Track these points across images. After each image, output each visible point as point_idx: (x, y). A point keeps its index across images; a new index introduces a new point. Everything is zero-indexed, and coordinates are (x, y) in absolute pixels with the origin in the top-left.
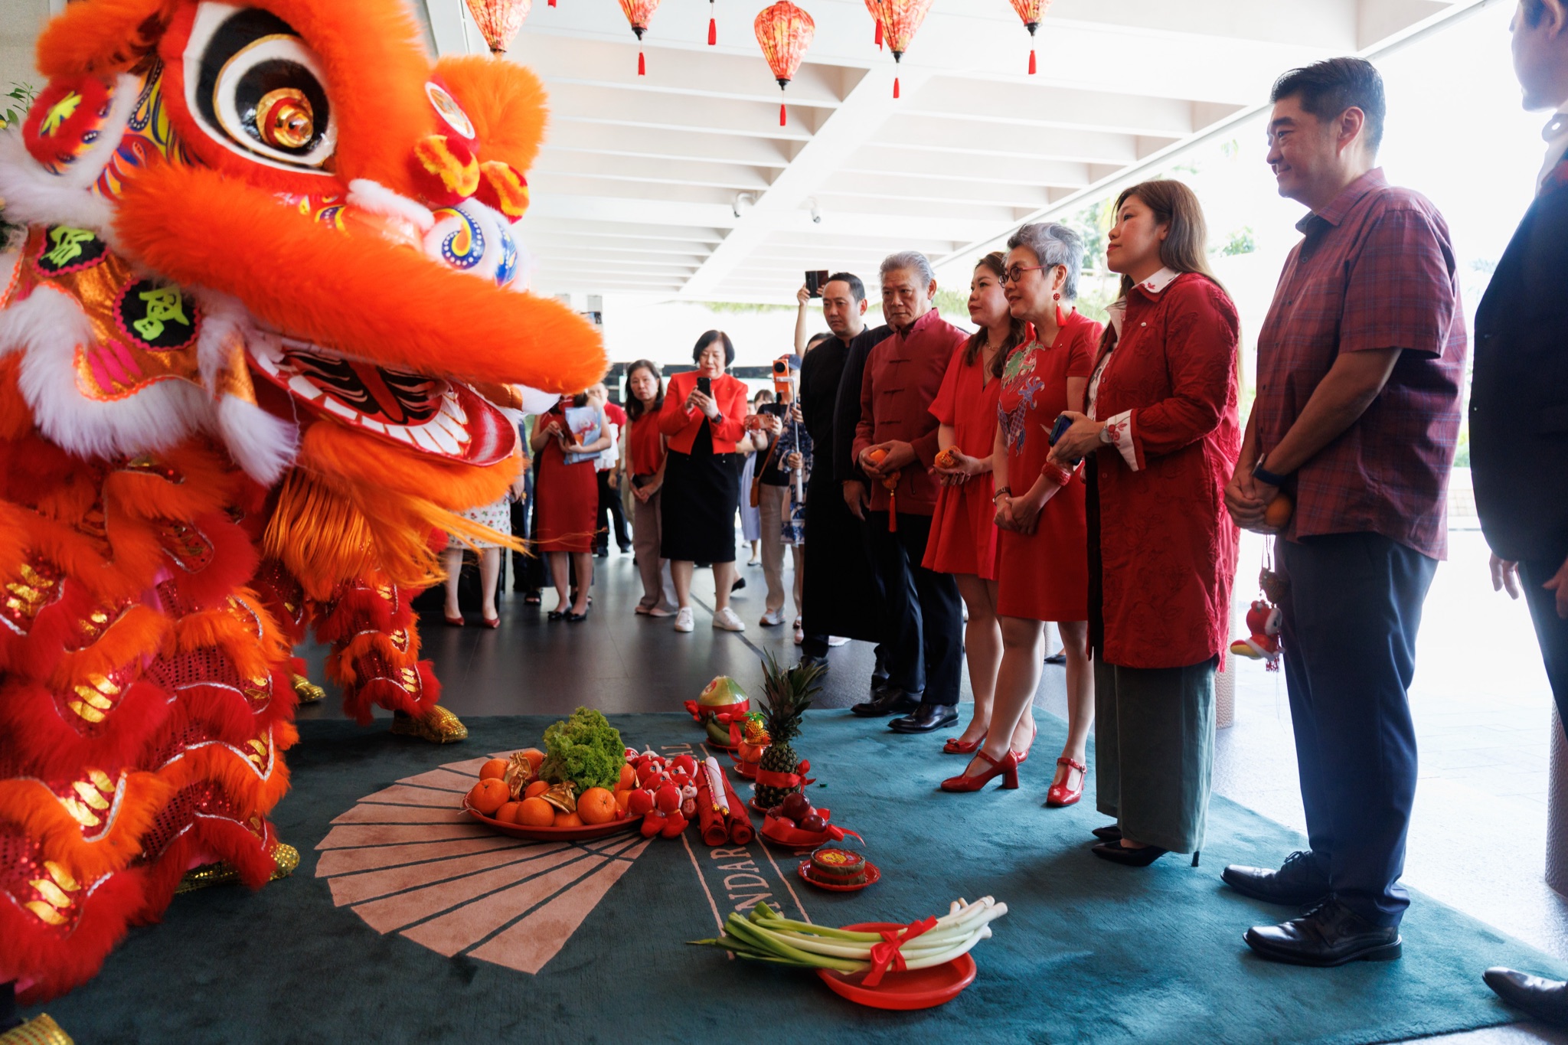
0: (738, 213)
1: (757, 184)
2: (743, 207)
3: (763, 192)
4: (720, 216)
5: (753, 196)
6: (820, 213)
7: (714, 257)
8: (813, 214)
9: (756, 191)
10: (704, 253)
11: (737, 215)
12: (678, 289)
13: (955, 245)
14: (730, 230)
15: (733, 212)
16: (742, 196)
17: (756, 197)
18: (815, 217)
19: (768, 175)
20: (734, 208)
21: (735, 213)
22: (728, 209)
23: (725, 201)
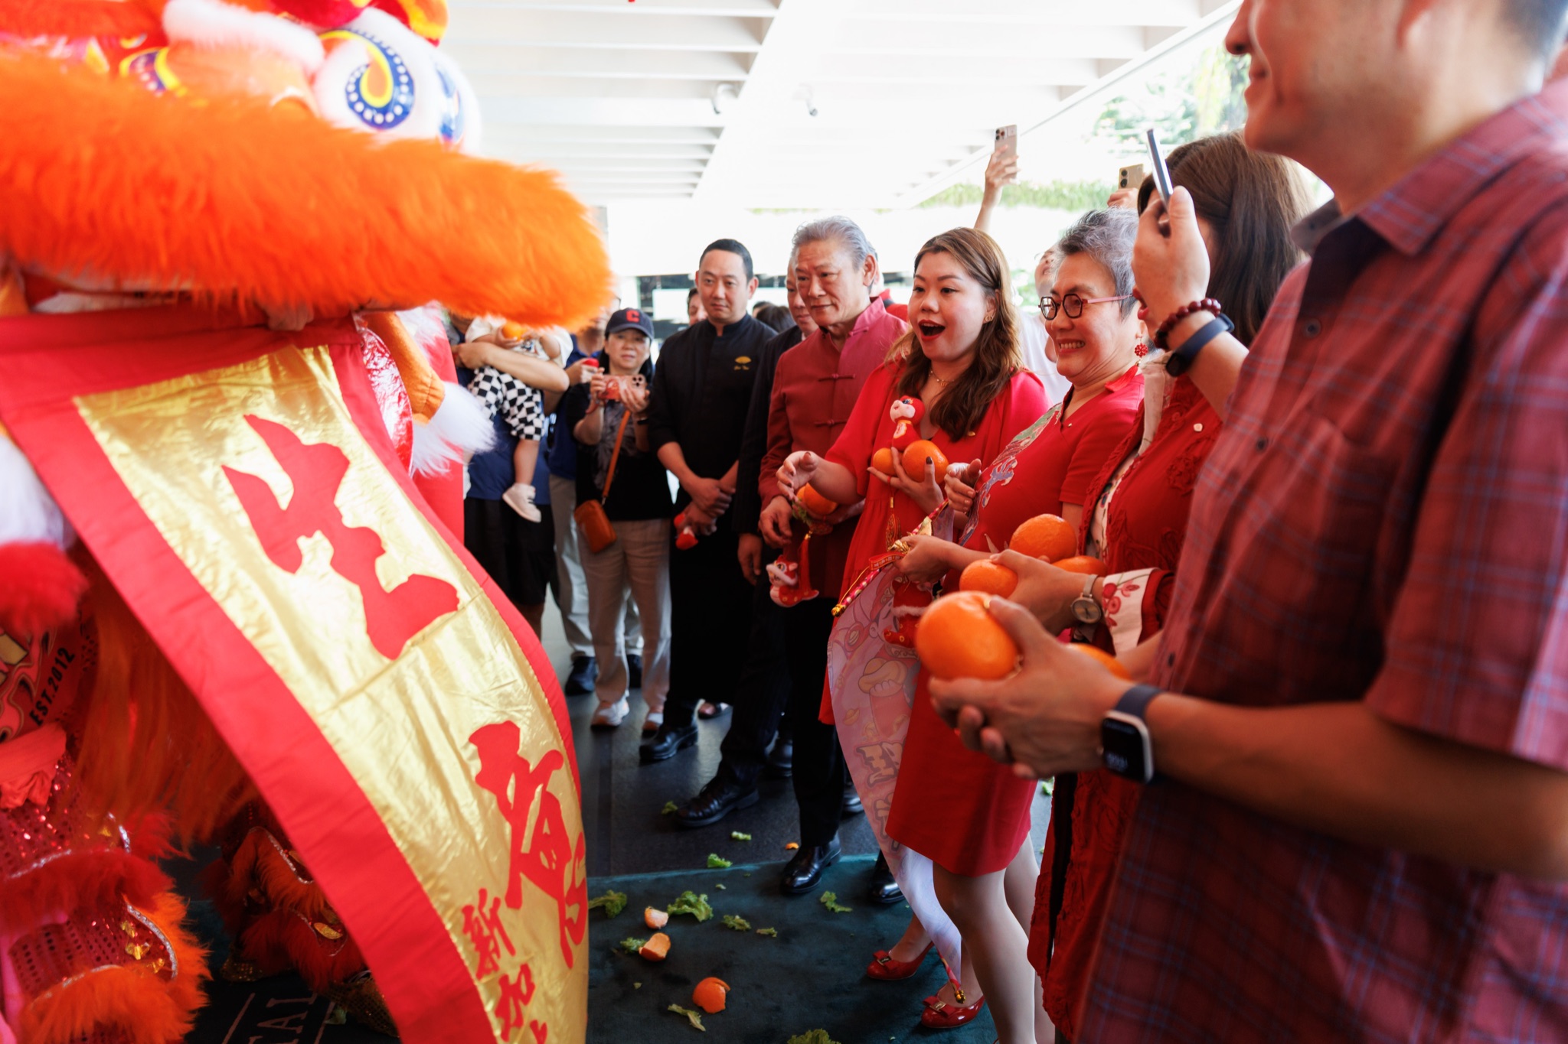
0: (719, 109)
1: (736, 75)
2: (723, 99)
3: (744, 81)
4: (700, 112)
5: (735, 87)
6: (814, 106)
7: (713, 158)
8: (808, 105)
10: (704, 155)
11: (717, 112)
14: (721, 128)
15: (713, 108)
16: (722, 88)
17: (740, 87)
18: (812, 109)
19: (744, 61)
20: (713, 103)
21: (715, 109)
22: (706, 105)
23: (704, 96)
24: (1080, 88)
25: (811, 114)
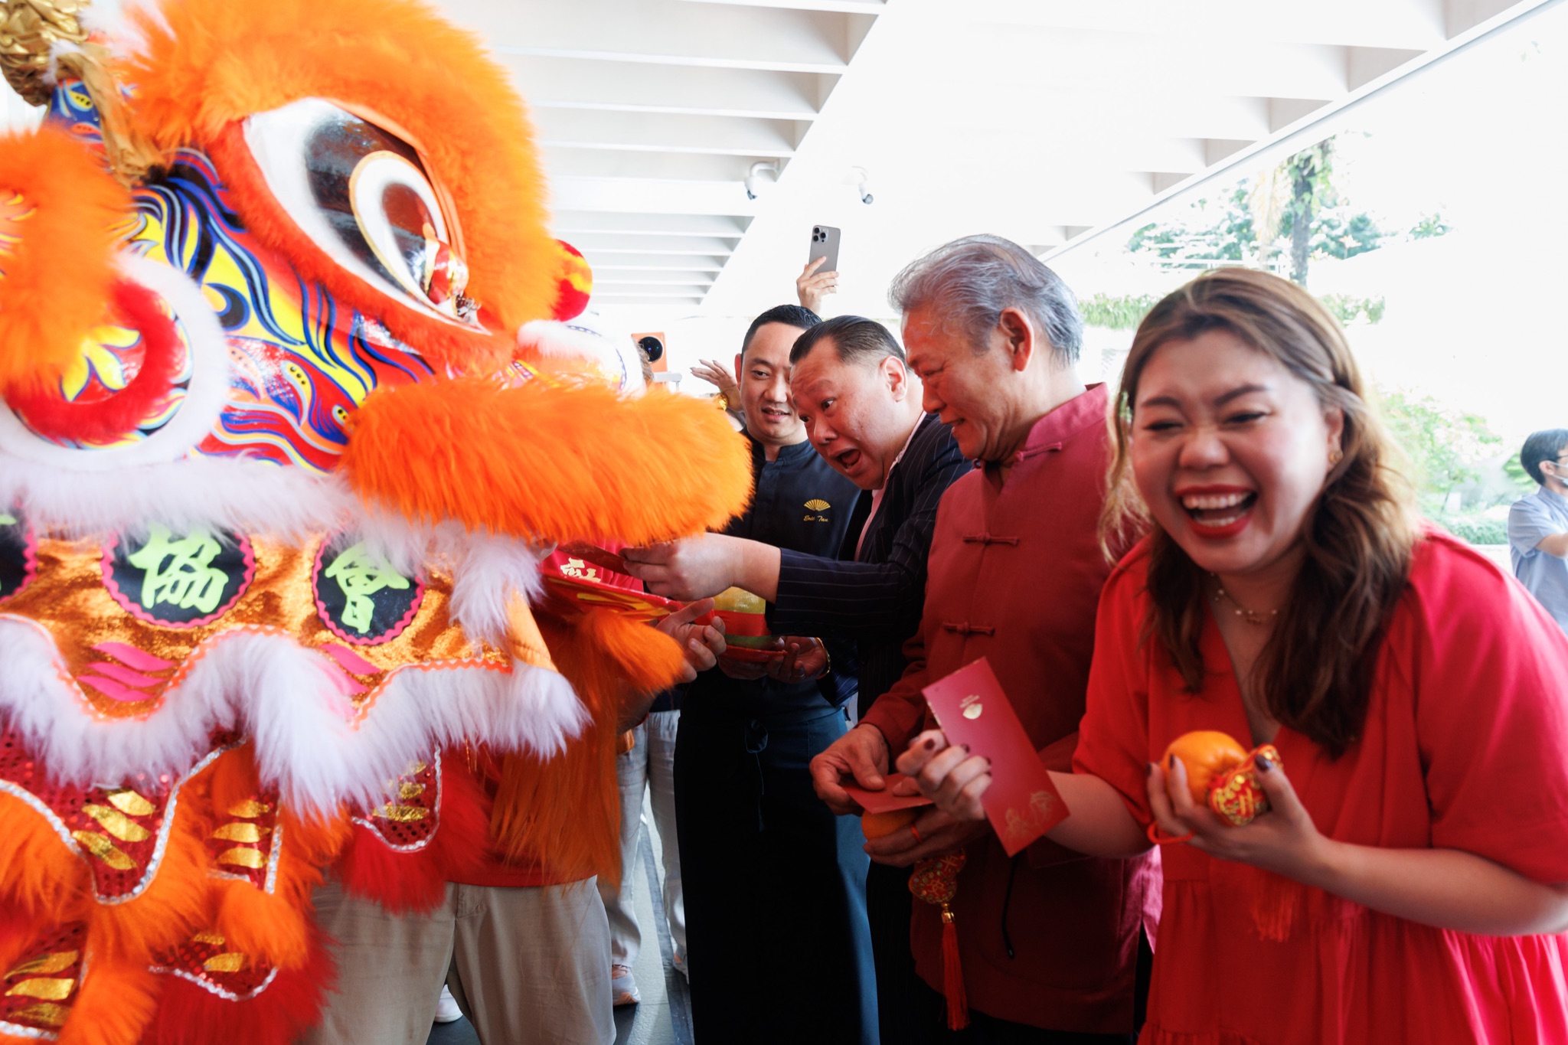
0: (753, 193)
1: (778, 149)
2: (759, 181)
3: (788, 160)
4: (729, 198)
5: (774, 167)
7: (734, 256)
8: (861, 191)
9: (778, 160)
10: (723, 251)
11: (752, 196)
12: (698, 301)
13: (1068, 232)
14: (751, 218)
15: (746, 191)
16: (758, 167)
17: (778, 169)
18: (864, 194)
19: (790, 132)
20: (746, 185)
21: (749, 192)
22: (740, 188)
23: (735, 178)
24: (1181, 177)
25: (864, 201)
